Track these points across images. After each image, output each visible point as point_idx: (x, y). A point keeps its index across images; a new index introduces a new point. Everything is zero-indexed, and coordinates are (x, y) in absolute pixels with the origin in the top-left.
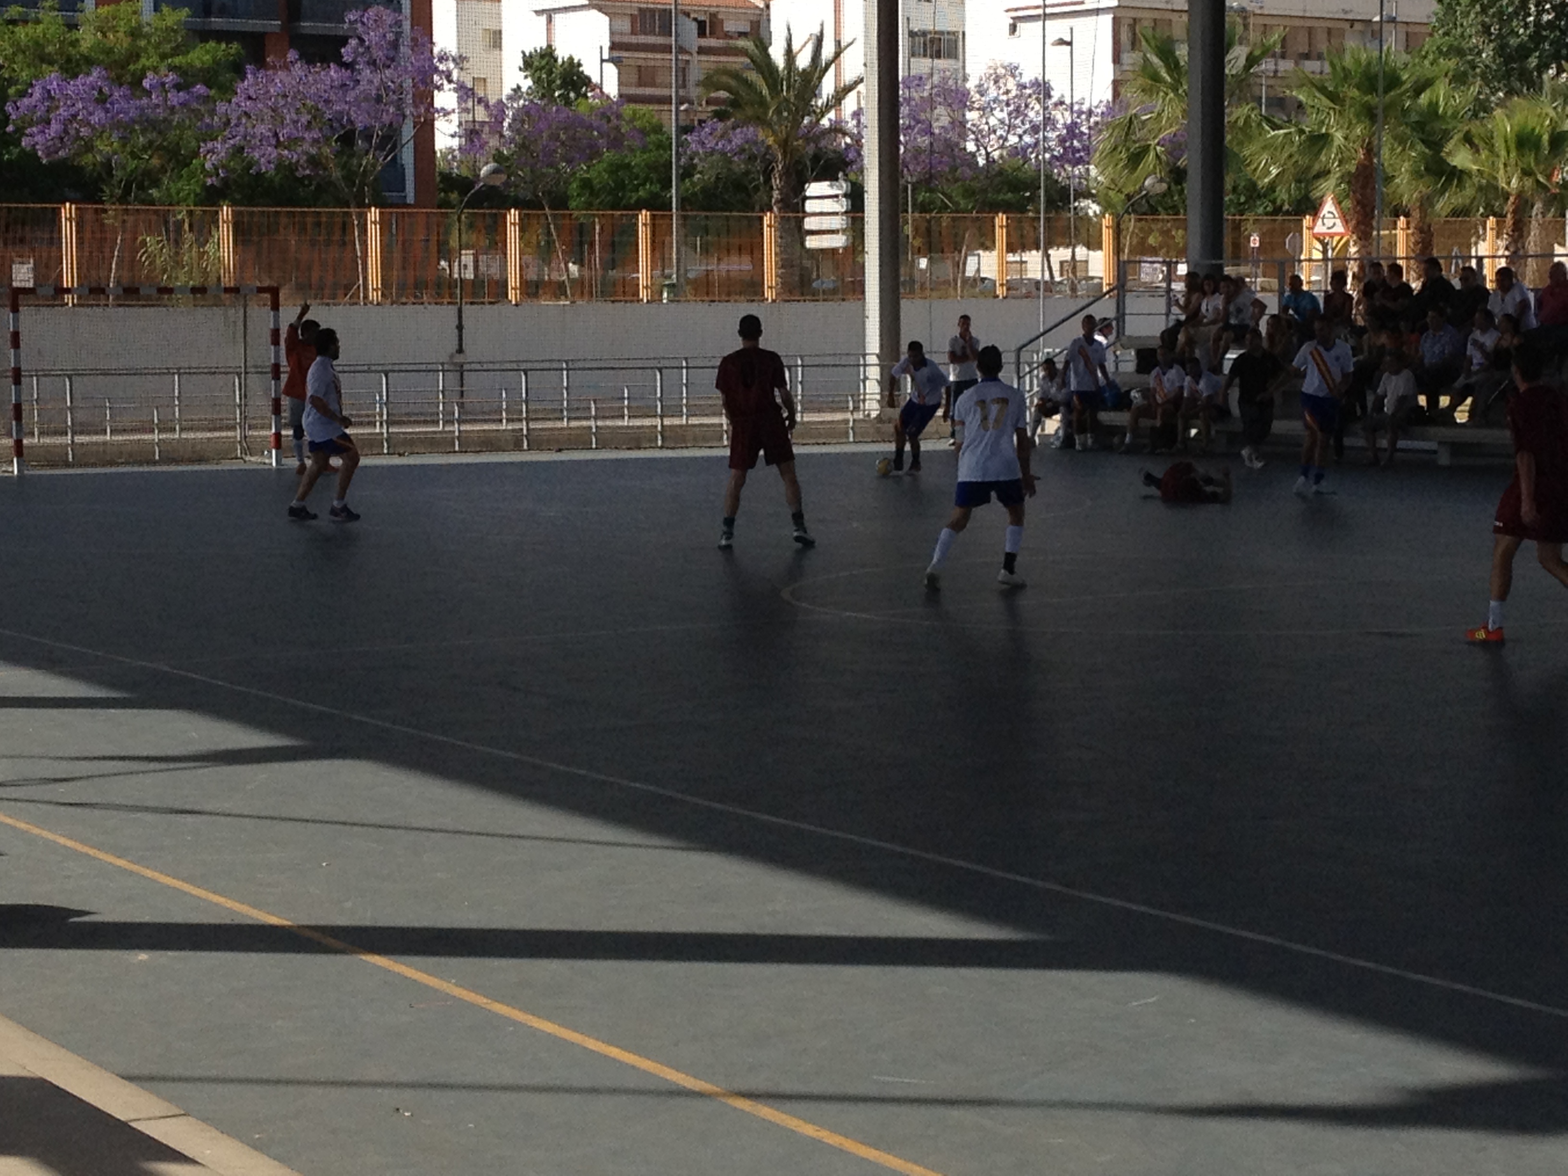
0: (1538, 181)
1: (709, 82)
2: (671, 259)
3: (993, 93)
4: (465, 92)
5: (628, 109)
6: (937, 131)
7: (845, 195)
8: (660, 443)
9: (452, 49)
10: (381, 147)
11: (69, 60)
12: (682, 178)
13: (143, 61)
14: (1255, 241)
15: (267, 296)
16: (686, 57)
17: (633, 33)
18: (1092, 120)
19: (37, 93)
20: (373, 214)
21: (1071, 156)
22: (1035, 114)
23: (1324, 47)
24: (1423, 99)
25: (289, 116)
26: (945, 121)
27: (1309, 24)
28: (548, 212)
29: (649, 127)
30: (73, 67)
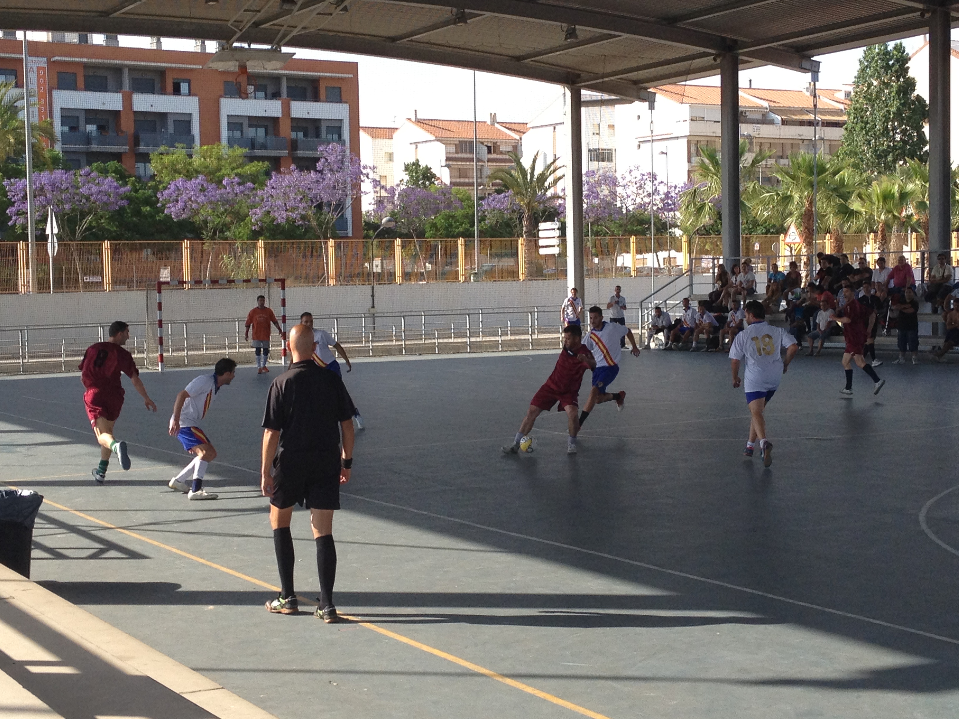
0: (894, 215)
1: (492, 177)
2: (474, 261)
3: (628, 178)
4: (376, 183)
5: (454, 189)
6: (602, 197)
7: (558, 229)
8: (469, 350)
9: (370, 164)
10: (335, 210)
11: (188, 171)
12: (480, 221)
13: (223, 171)
14: (757, 247)
15: (280, 283)
16: (482, 164)
17: (457, 153)
18: (677, 190)
19: (172, 187)
20: (331, 242)
21: (667, 208)
22: (649, 188)
23: (789, 153)
24: (837, 177)
25: (292, 196)
26: (606, 192)
27: (782, 141)
28: (416, 240)
29: (464, 198)
30: (189, 175)
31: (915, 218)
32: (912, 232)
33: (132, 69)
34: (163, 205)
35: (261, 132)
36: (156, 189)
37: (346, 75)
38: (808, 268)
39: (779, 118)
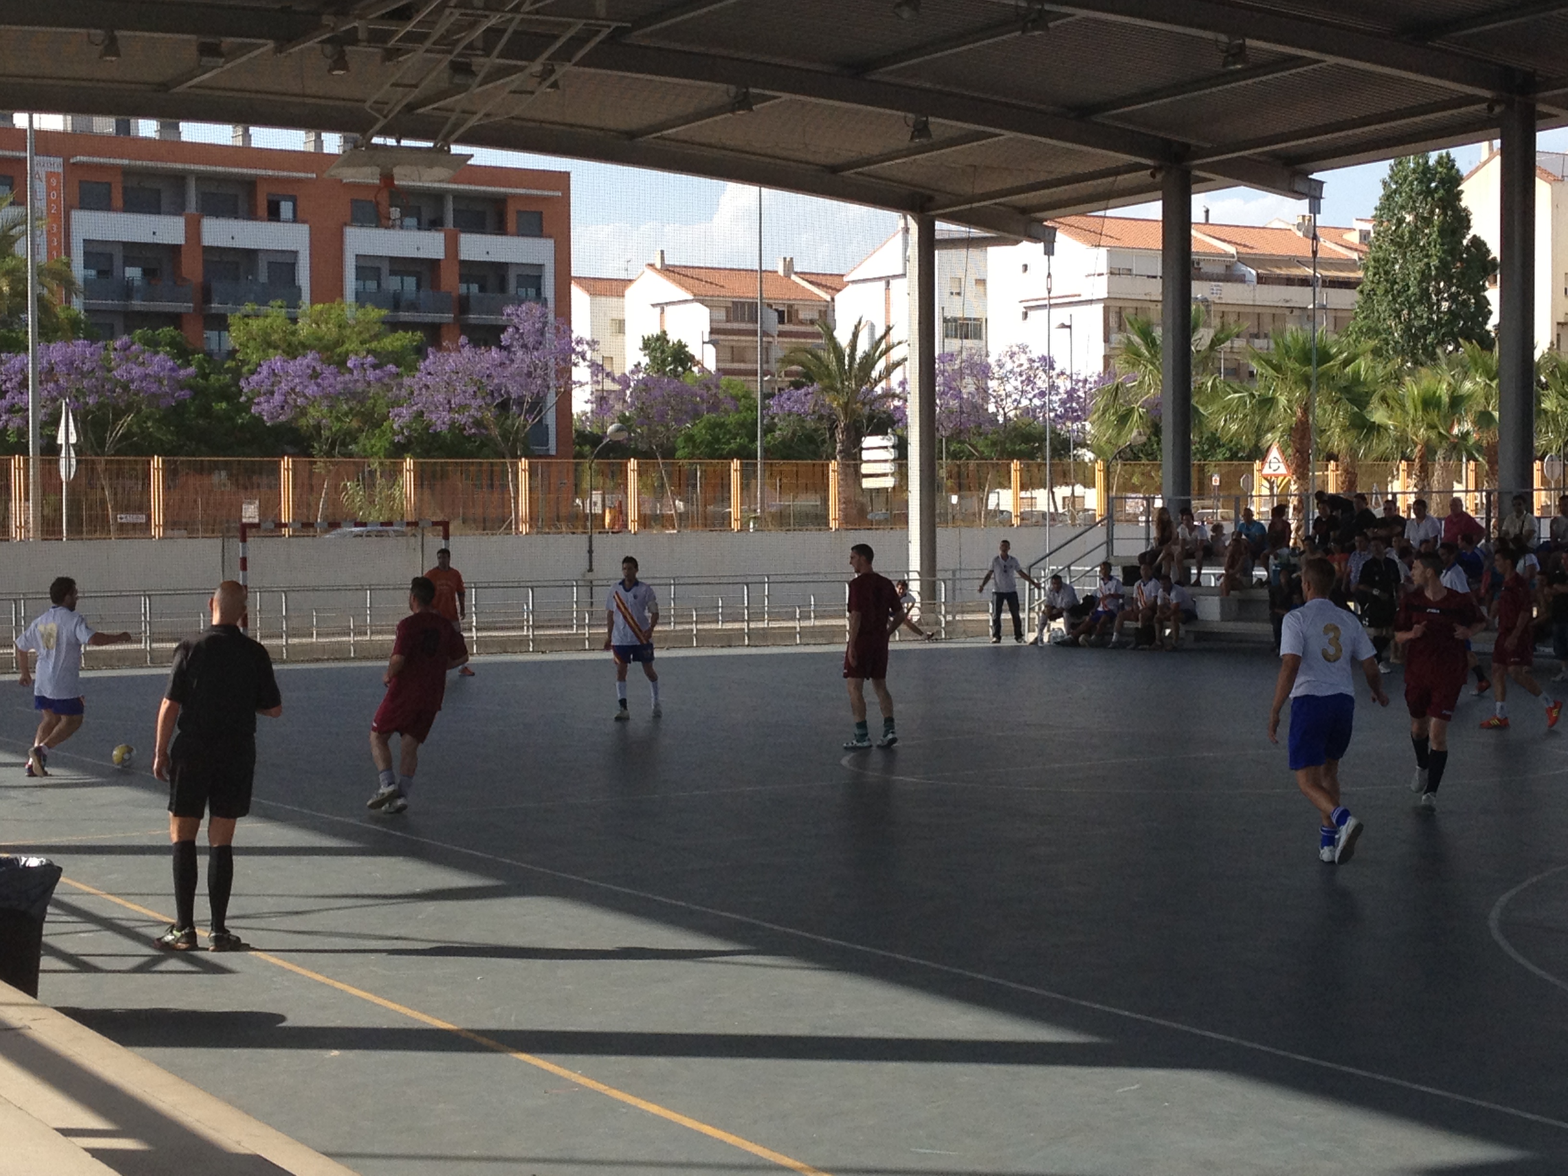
0: (1440, 433)
1: (787, 361)
2: (756, 497)
3: (1009, 366)
4: (596, 368)
5: (724, 380)
6: (965, 396)
7: (893, 447)
8: (746, 642)
9: (588, 337)
10: (530, 411)
11: (289, 345)
12: (765, 433)
13: (347, 346)
14: (1216, 481)
15: (441, 528)
16: (771, 339)
18: (1088, 386)
19: (265, 370)
20: (524, 463)
21: (1070, 415)
22: (1042, 383)
23: (1268, 328)
24: (1348, 369)
25: (459, 387)
26: (972, 388)
27: (1258, 310)
28: (660, 461)
29: (740, 394)
30: (292, 351)
31: (1474, 437)
32: (1468, 460)
33: (201, 177)
34: (250, 400)
35: (410, 283)
36: (237, 374)
37: (551, 193)
38: (1301, 516)
39: (1254, 272)
